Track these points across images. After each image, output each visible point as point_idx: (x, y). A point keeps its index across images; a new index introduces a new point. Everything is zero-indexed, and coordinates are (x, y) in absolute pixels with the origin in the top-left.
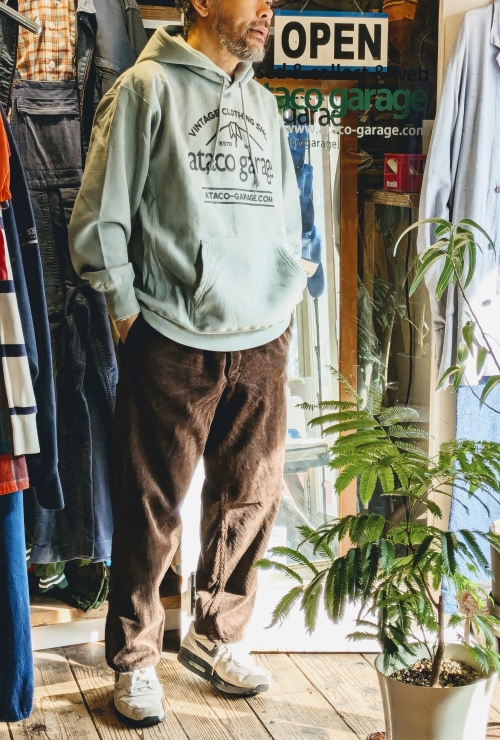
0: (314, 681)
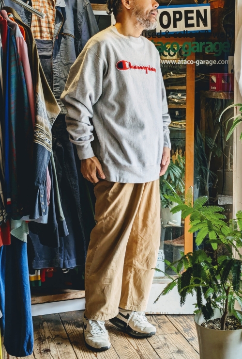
0: (178, 328)
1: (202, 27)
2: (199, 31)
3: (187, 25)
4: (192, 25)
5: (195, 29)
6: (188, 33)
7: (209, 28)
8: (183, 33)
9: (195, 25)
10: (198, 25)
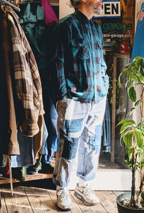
1: (115, 15)
2: (113, 17)
3: (106, 13)
4: (109, 13)
5: (111, 15)
6: (107, 18)
7: (119, 15)
8: (103, 18)
9: (111, 13)
10: (113, 13)
